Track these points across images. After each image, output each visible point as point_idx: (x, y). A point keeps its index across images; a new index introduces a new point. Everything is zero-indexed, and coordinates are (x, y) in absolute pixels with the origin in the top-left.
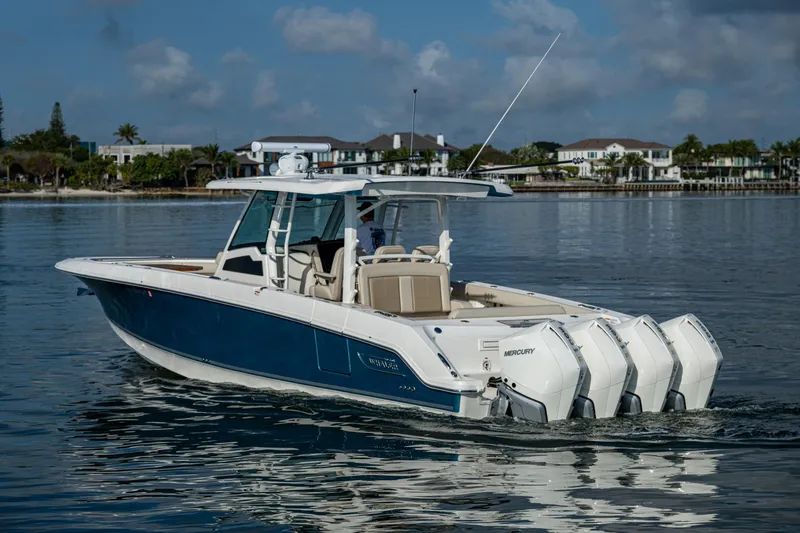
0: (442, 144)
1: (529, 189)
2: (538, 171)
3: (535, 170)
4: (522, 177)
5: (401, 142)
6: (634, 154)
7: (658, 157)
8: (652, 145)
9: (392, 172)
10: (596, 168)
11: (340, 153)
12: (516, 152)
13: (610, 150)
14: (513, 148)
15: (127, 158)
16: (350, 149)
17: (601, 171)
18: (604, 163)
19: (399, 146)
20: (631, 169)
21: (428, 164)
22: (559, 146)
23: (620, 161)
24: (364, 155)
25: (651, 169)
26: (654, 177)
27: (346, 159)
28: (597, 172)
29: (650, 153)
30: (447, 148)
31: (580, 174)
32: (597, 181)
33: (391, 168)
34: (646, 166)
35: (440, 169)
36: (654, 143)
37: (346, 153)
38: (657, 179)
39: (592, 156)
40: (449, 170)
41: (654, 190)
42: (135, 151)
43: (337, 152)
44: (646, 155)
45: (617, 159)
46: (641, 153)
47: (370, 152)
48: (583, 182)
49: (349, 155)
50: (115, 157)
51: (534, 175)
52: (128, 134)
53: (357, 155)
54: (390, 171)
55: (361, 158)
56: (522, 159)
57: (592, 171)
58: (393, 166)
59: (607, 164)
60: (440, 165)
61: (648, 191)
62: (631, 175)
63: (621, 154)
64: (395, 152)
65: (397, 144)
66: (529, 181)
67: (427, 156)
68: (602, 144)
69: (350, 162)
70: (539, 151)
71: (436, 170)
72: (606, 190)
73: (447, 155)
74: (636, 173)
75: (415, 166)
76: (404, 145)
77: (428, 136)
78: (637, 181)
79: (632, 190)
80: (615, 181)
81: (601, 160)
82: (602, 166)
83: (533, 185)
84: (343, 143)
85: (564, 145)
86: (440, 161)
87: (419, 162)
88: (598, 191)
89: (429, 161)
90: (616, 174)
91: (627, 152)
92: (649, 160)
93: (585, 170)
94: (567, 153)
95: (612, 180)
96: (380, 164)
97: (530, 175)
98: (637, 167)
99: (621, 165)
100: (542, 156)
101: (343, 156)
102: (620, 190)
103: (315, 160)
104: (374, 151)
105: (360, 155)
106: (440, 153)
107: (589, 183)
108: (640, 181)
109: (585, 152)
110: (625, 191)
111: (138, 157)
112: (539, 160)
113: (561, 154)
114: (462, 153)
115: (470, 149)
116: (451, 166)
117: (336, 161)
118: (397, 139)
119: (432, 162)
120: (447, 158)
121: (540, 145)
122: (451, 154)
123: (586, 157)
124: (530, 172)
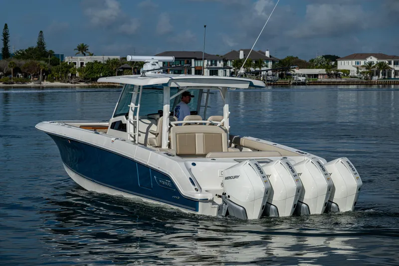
0: (269, 57)
1: (320, 83)
2: (325, 73)
3: (323, 71)
4: (316, 76)
5: (244, 55)
6: (383, 62)
7: (397, 64)
8: (393, 57)
10: (360, 71)
11: (208, 61)
12: (312, 61)
13: (369, 60)
14: (310, 59)
15: (82, 64)
16: (214, 59)
17: (363, 73)
18: (365, 68)
20: (381, 71)
21: (260, 67)
22: (338, 58)
23: (374, 67)
24: (222, 63)
25: (393, 71)
26: (395, 76)
27: (211, 65)
28: (361, 73)
29: (393, 62)
30: (271, 59)
31: (351, 74)
32: (361, 78)
33: (238, 70)
34: (390, 69)
36: (395, 56)
37: (212, 61)
38: (397, 77)
39: (358, 64)
40: (273, 72)
41: (394, 84)
42: (87, 59)
43: (206, 61)
44: (390, 63)
45: (373, 65)
46: (387, 62)
47: (225, 61)
48: (352, 79)
49: (213, 62)
50: (75, 63)
51: (323, 75)
52: (82, 49)
53: (218, 62)
54: (237, 72)
55: (220, 64)
56: (316, 65)
57: (358, 72)
58: (239, 69)
59: (367, 69)
60: (267, 69)
61: (391, 84)
62: (381, 75)
63: (375, 63)
64: (240, 60)
65: (241, 56)
66: (320, 79)
67: (259, 63)
68: (364, 56)
69: (214, 66)
70: (326, 60)
72: (366, 84)
73: (271, 63)
74: (384, 74)
75: (252, 69)
76: (245, 57)
77: (260, 51)
78: (384, 78)
79: (382, 84)
80: (371, 79)
81: (363, 66)
82: (364, 70)
83: (323, 81)
84: (209, 55)
85: (341, 57)
86: (267, 66)
87: (255, 67)
88: (361, 84)
90: (372, 75)
91: (379, 61)
92: (392, 66)
93: (354, 72)
94: (343, 62)
95: (369, 78)
96: (232, 68)
97: (320, 75)
98: (384, 70)
99: (375, 69)
100: (328, 64)
101: (210, 63)
102: (375, 84)
103: (193, 65)
104: (228, 60)
105: (220, 63)
106: (267, 62)
107: (356, 80)
108: (386, 79)
109: (354, 62)
110: (377, 84)
111: (88, 64)
112: (326, 65)
113: (339, 62)
114: (280, 62)
115: (285, 59)
116: (273, 70)
117: (205, 66)
118: (242, 53)
119: (263, 67)
120: (271, 65)
121: (327, 57)
122: (273, 62)
123: (354, 64)
124: (321, 73)
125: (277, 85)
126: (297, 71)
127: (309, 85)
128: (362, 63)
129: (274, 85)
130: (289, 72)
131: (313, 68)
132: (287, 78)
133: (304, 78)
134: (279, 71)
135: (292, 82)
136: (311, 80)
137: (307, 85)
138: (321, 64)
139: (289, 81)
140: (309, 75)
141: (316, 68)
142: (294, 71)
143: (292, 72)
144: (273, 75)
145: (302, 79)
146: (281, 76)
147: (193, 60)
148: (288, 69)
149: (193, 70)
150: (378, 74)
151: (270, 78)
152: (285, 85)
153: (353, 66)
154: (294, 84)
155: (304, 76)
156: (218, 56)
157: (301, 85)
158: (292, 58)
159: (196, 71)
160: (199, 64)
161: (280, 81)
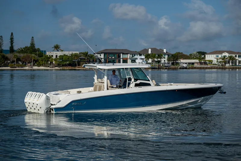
0: (166, 52)
1: (195, 68)
2: (198, 62)
3: (197, 61)
4: (193, 64)
5: (151, 51)
6: (232, 56)
7: (240, 57)
8: (238, 53)
9: (148, 62)
10: (218, 61)
11: (130, 55)
12: (191, 55)
13: (224, 54)
14: (190, 54)
15: (56, 56)
16: (134, 54)
17: (220, 62)
18: (221, 59)
19: (151, 53)
20: (231, 61)
21: (161, 59)
22: (206, 53)
23: (227, 59)
25: (238, 61)
26: (238, 64)
27: (132, 57)
28: (219, 62)
29: (237, 56)
30: (167, 54)
31: (213, 63)
32: (219, 65)
33: (147, 60)
34: (236, 60)
35: (165, 61)
36: (239, 52)
37: (132, 55)
38: (240, 65)
39: (217, 57)
40: (168, 61)
41: (239, 69)
42: (59, 54)
43: (129, 55)
44: (236, 56)
45: (226, 58)
46: (234, 56)
48: (214, 65)
50: (53, 56)
51: (197, 63)
52: (57, 48)
56: (193, 57)
57: (217, 62)
58: (148, 59)
59: (222, 59)
60: (165, 59)
61: (236, 69)
62: (231, 63)
63: (227, 56)
64: (149, 55)
65: (150, 52)
66: (195, 65)
67: (160, 56)
68: (221, 52)
70: (199, 55)
71: (163, 61)
72: (222, 69)
73: (167, 56)
74: (232, 63)
75: (156, 60)
76: (152, 52)
77: (160, 49)
78: (233, 65)
79: (231, 69)
80: (225, 65)
81: (220, 58)
82: (221, 60)
83: (197, 66)
84: (131, 51)
85: (208, 53)
86: (164, 58)
87: (157, 58)
88: (219, 69)
89: (161, 58)
90: (225, 63)
91: (229, 55)
92: (237, 58)
93: (215, 61)
94: (209, 55)
95: (224, 65)
96: (144, 59)
97: (196, 63)
98: (233, 61)
99: (227, 60)
100: (200, 56)
101: (131, 56)
102: (227, 69)
103: (121, 57)
104: (142, 54)
105: (137, 56)
106: (165, 55)
107: (216, 66)
108: (233, 66)
109: (215, 55)
110: (229, 69)
111: (60, 56)
112: (199, 57)
113: (206, 56)
114: (172, 55)
115: (175, 54)
116: (169, 60)
117: (129, 58)
118: (150, 50)
119: (162, 58)
120: (167, 57)
121: (199, 53)
122: (168, 56)
123: (215, 57)
124: (196, 62)
125: (170, 69)
126: (182, 61)
127: (189, 69)
128: (220, 56)
129: (169, 69)
130: (178, 62)
131: (191, 59)
132: (176, 65)
133: (186, 65)
134: (172, 61)
135: (179, 67)
136: (190, 66)
137: (188, 69)
138: (196, 56)
139: (177, 67)
140: (189, 63)
141: (193, 59)
142: (180, 61)
143: (179, 62)
144: (168, 63)
145: (185, 65)
146: (173, 64)
147: (121, 54)
148: (177, 59)
149: (122, 60)
150: (229, 63)
151: (166, 65)
152: (175, 69)
153: (215, 58)
154: (180, 68)
155: (186, 64)
156: (136, 52)
157: (184, 69)
158: (179, 53)
159: (123, 60)
160: (125, 56)
161: (172, 66)
